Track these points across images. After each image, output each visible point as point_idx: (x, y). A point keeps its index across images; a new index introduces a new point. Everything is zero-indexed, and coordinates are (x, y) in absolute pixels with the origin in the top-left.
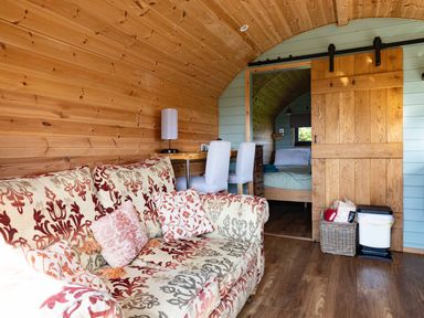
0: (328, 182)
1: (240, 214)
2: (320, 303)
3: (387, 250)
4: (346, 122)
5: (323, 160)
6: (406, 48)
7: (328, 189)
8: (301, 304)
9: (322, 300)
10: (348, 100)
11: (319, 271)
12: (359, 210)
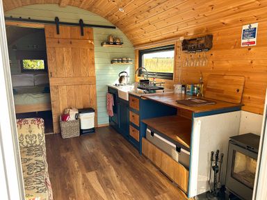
0: (60, 98)
1: (30, 132)
2: (76, 165)
3: (93, 129)
4: (68, 65)
5: (57, 87)
6: (95, 29)
7: (61, 103)
8: (68, 169)
9: (76, 163)
10: (68, 52)
11: (67, 150)
12: (80, 112)
